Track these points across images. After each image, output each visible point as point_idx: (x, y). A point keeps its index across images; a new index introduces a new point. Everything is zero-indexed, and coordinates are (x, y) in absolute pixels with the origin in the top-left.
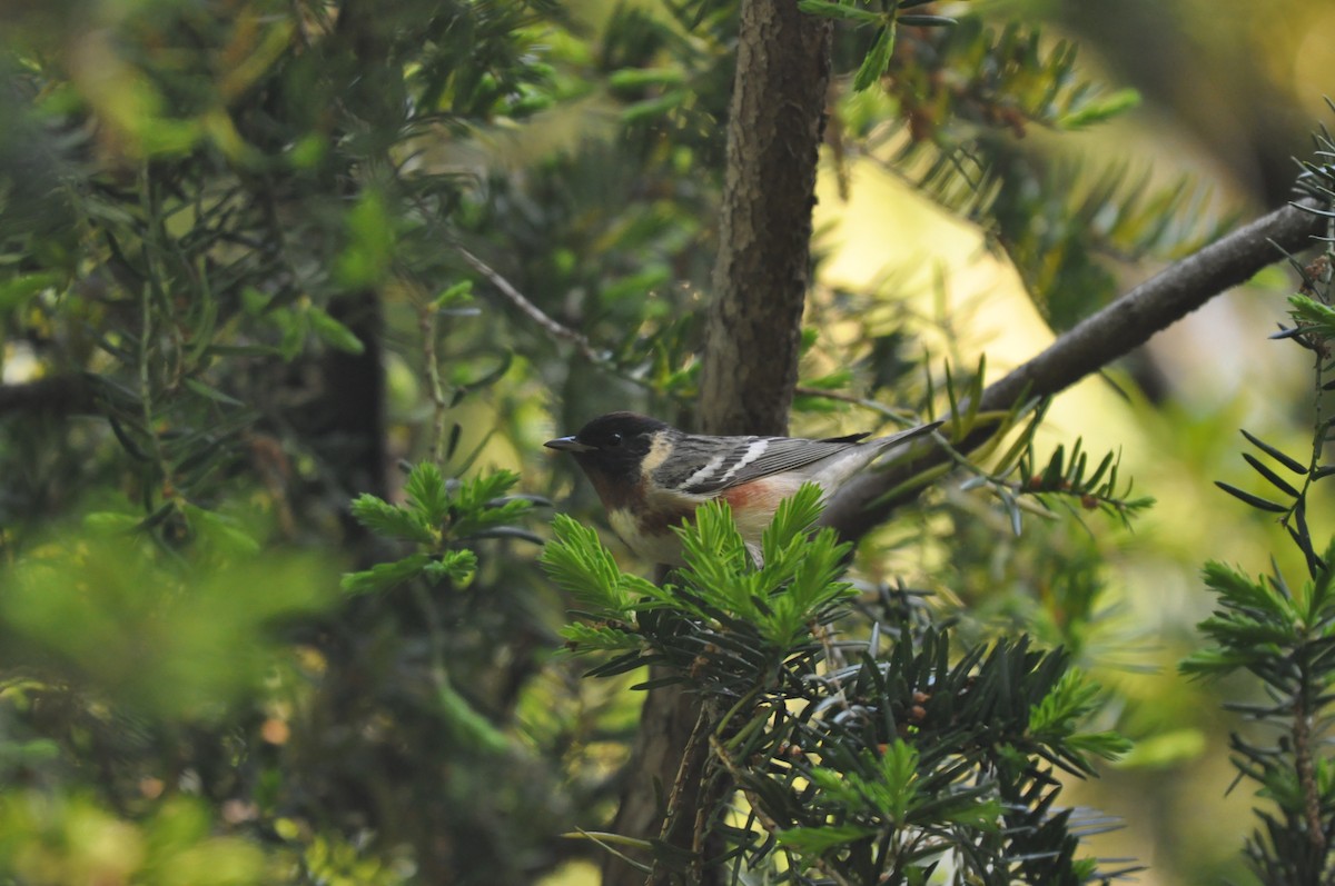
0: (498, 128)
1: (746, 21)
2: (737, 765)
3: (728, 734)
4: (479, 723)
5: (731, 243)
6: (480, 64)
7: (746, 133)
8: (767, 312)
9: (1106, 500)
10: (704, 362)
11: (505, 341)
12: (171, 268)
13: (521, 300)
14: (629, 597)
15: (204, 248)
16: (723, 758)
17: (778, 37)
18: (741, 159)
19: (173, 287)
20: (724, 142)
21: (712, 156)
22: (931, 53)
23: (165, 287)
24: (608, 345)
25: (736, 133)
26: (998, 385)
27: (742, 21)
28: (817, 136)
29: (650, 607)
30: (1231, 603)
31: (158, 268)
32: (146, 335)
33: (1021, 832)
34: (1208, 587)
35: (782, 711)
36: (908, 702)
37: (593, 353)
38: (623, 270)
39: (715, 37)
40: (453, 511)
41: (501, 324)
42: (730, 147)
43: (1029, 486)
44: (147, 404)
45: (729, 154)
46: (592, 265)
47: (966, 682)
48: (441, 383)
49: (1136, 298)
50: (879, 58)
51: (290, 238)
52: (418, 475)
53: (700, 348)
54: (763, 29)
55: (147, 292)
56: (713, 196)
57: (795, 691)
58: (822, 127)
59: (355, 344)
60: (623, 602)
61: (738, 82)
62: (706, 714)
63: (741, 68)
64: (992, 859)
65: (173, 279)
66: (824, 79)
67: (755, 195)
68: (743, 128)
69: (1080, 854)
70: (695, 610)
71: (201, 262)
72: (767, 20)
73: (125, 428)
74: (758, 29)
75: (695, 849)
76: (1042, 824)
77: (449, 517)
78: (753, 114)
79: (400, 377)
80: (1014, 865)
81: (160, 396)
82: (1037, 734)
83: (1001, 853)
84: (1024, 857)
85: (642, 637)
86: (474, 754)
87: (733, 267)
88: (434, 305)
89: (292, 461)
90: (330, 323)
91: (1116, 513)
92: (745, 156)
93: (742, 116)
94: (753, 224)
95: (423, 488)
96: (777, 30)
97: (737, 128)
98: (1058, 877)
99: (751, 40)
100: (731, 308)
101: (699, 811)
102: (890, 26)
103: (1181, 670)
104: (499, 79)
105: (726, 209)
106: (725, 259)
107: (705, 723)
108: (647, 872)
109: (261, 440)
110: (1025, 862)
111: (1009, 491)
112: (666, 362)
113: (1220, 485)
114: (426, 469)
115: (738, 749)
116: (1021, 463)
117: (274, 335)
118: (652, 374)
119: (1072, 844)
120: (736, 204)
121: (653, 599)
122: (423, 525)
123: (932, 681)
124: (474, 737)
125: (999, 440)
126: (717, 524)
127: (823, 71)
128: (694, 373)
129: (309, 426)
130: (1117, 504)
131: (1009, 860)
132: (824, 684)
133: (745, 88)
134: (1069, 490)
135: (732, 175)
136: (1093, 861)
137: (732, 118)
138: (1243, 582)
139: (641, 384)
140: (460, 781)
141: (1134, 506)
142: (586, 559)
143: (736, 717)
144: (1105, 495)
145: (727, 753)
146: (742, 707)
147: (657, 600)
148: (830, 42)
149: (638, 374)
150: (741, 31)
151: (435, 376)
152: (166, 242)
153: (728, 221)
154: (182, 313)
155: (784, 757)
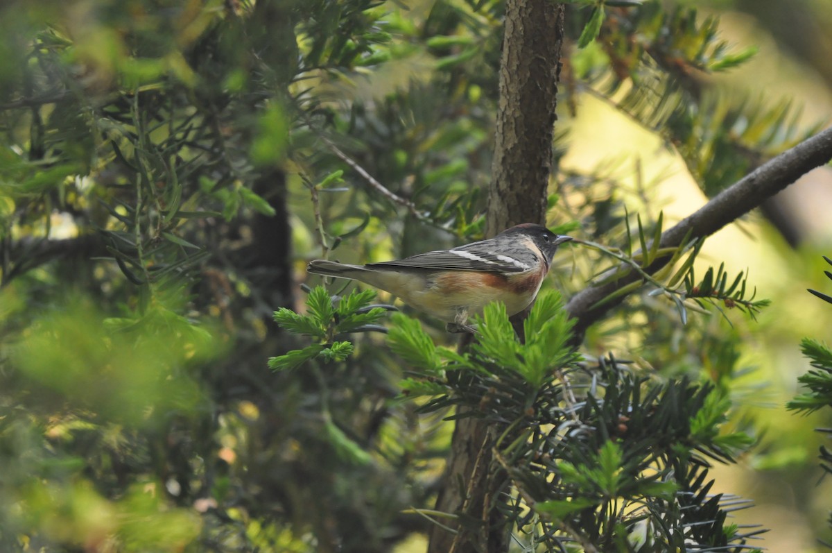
0: (356, 73)
1: (510, 6)
2: (510, 465)
3: (503, 447)
4: (352, 446)
5: (503, 144)
6: (344, 33)
7: (511, 76)
8: (526, 187)
9: (740, 301)
10: (487, 217)
11: (365, 207)
12: (153, 163)
13: (373, 181)
14: (442, 362)
15: (174, 151)
16: (501, 461)
17: (530, 15)
18: (508, 91)
19: (155, 175)
20: (498, 81)
21: (491, 91)
22: (628, 25)
23: (150, 176)
24: (427, 208)
25: (504, 76)
26: (671, 231)
27: (508, 5)
28: (555, 77)
29: (454, 367)
30: (819, 365)
31: (145, 163)
32: (139, 205)
33: (690, 508)
34: (804, 355)
35: (537, 432)
36: (616, 422)
37: (418, 213)
38: (437, 163)
39: (491, 15)
40: (336, 315)
41: (361, 197)
42: (501, 84)
43: (692, 293)
44: (140, 249)
45: (501, 89)
46: (419, 159)
47: (651, 408)
48: (325, 235)
49: (757, 175)
50: (594, 27)
51: (228, 144)
52: (315, 294)
53: (485, 211)
54: (520, 10)
55: (139, 180)
56: (493, 116)
57: (545, 419)
58: (558, 71)
59: (271, 210)
60: (437, 365)
61: (505, 43)
62: (490, 435)
63: (507, 35)
64: (672, 525)
65: (154, 171)
66: (559, 41)
67: (517, 114)
68: (509, 73)
69: (727, 523)
70: (483, 370)
71: (173, 159)
72: (523, 5)
73: (128, 265)
74: (517, 10)
75: (484, 518)
76: (703, 505)
77: (334, 320)
78: (515, 63)
79: (300, 233)
80: (687, 529)
81: (148, 243)
82: (696, 436)
83: (678, 522)
84: (692, 524)
85: (449, 387)
86: (349, 465)
87: (504, 159)
88: (319, 186)
89: (233, 286)
90: (254, 197)
91: (746, 309)
92: (510, 90)
93: (509, 65)
94: (516, 132)
95: (317, 303)
96: (529, 10)
97: (506, 73)
98: (714, 536)
99: (513, 18)
100: (503, 185)
101: (487, 495)
102: (600, 7)
103: (788, 407)
104: (357, 42)
105: (499, 123)
106: (499, 155)
107: (489, 441)
108: (455, 534)
109: (211, 271)
110: (693, 527)
111: (679, 296)
112: (463, 218)
113: (811, 291)
114: (319, 290)
115: (510, 455)
116: (686, 279)
117: (219, 205)
118: (455, 226)
119: (722, 516)
120: (505, 120)
121: (456, 363)
122: (318, 326)
123: (630, 409)
124: (348, 453)
125: (672, 265)
126: (497, 318)
127: (559, 36)
128: (481, 224)
129: (244, 262)
130: (746, 304)
131: (684, 526)
132: (564, 414)
133: (509, 47)
134: (716, 296)
135: (503, 102)
136: (734, 527)
137: (502, 66)
138: (826, 351)
139: (448, 232)
140: (341, 484)
141: (757, 304)
142: (414, 339)
143: (509, 436)
144: (739, 298)
145: (504, 458)
146: (512, 429)
147: (459, 363)
148: (563, 18)
149: (446, 226)
150: (507, 11)
151: (322, 231)
152: (150, 147)
153: (501, 131)
154: (161, 192)
155: (539, 461)
